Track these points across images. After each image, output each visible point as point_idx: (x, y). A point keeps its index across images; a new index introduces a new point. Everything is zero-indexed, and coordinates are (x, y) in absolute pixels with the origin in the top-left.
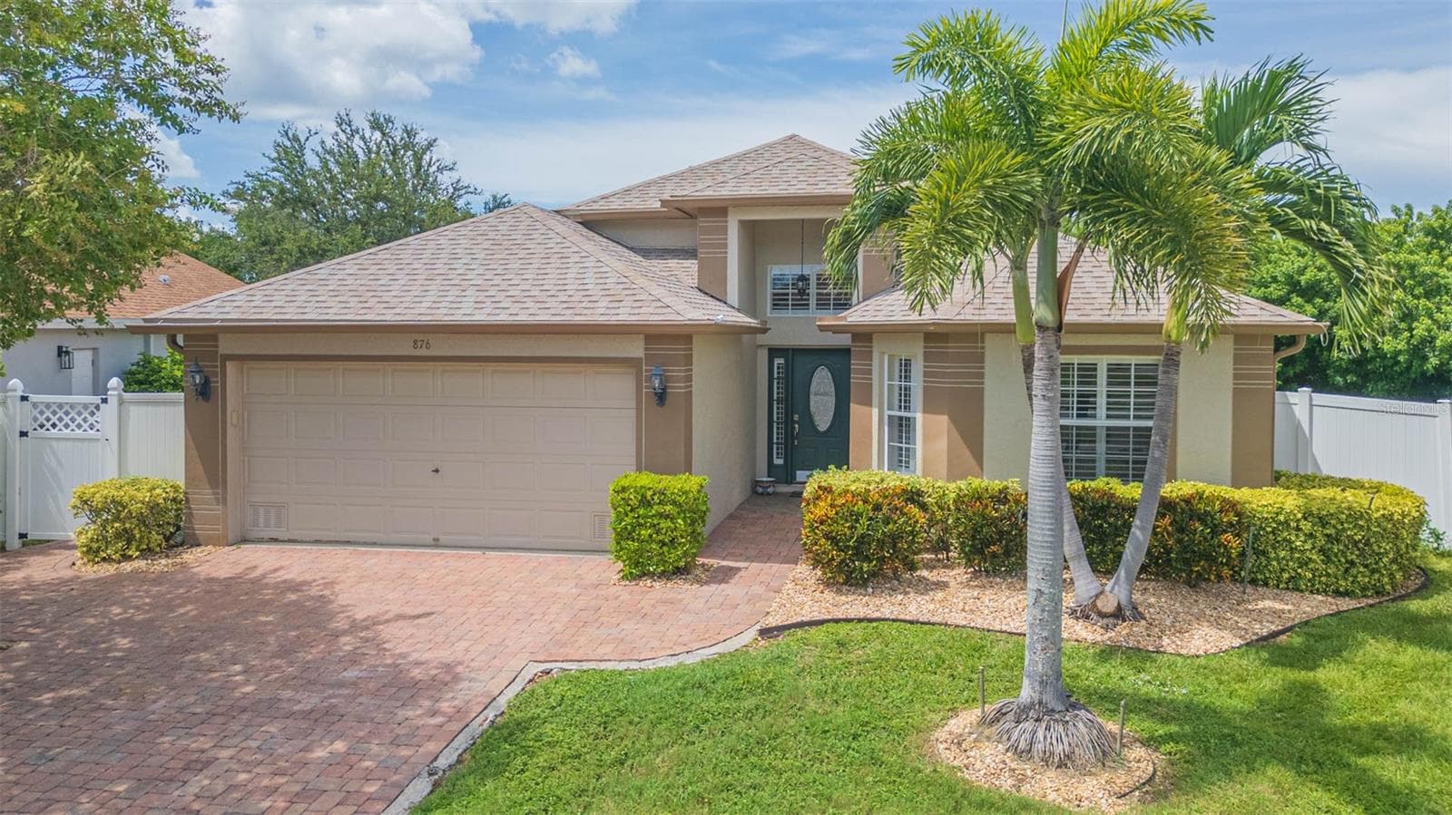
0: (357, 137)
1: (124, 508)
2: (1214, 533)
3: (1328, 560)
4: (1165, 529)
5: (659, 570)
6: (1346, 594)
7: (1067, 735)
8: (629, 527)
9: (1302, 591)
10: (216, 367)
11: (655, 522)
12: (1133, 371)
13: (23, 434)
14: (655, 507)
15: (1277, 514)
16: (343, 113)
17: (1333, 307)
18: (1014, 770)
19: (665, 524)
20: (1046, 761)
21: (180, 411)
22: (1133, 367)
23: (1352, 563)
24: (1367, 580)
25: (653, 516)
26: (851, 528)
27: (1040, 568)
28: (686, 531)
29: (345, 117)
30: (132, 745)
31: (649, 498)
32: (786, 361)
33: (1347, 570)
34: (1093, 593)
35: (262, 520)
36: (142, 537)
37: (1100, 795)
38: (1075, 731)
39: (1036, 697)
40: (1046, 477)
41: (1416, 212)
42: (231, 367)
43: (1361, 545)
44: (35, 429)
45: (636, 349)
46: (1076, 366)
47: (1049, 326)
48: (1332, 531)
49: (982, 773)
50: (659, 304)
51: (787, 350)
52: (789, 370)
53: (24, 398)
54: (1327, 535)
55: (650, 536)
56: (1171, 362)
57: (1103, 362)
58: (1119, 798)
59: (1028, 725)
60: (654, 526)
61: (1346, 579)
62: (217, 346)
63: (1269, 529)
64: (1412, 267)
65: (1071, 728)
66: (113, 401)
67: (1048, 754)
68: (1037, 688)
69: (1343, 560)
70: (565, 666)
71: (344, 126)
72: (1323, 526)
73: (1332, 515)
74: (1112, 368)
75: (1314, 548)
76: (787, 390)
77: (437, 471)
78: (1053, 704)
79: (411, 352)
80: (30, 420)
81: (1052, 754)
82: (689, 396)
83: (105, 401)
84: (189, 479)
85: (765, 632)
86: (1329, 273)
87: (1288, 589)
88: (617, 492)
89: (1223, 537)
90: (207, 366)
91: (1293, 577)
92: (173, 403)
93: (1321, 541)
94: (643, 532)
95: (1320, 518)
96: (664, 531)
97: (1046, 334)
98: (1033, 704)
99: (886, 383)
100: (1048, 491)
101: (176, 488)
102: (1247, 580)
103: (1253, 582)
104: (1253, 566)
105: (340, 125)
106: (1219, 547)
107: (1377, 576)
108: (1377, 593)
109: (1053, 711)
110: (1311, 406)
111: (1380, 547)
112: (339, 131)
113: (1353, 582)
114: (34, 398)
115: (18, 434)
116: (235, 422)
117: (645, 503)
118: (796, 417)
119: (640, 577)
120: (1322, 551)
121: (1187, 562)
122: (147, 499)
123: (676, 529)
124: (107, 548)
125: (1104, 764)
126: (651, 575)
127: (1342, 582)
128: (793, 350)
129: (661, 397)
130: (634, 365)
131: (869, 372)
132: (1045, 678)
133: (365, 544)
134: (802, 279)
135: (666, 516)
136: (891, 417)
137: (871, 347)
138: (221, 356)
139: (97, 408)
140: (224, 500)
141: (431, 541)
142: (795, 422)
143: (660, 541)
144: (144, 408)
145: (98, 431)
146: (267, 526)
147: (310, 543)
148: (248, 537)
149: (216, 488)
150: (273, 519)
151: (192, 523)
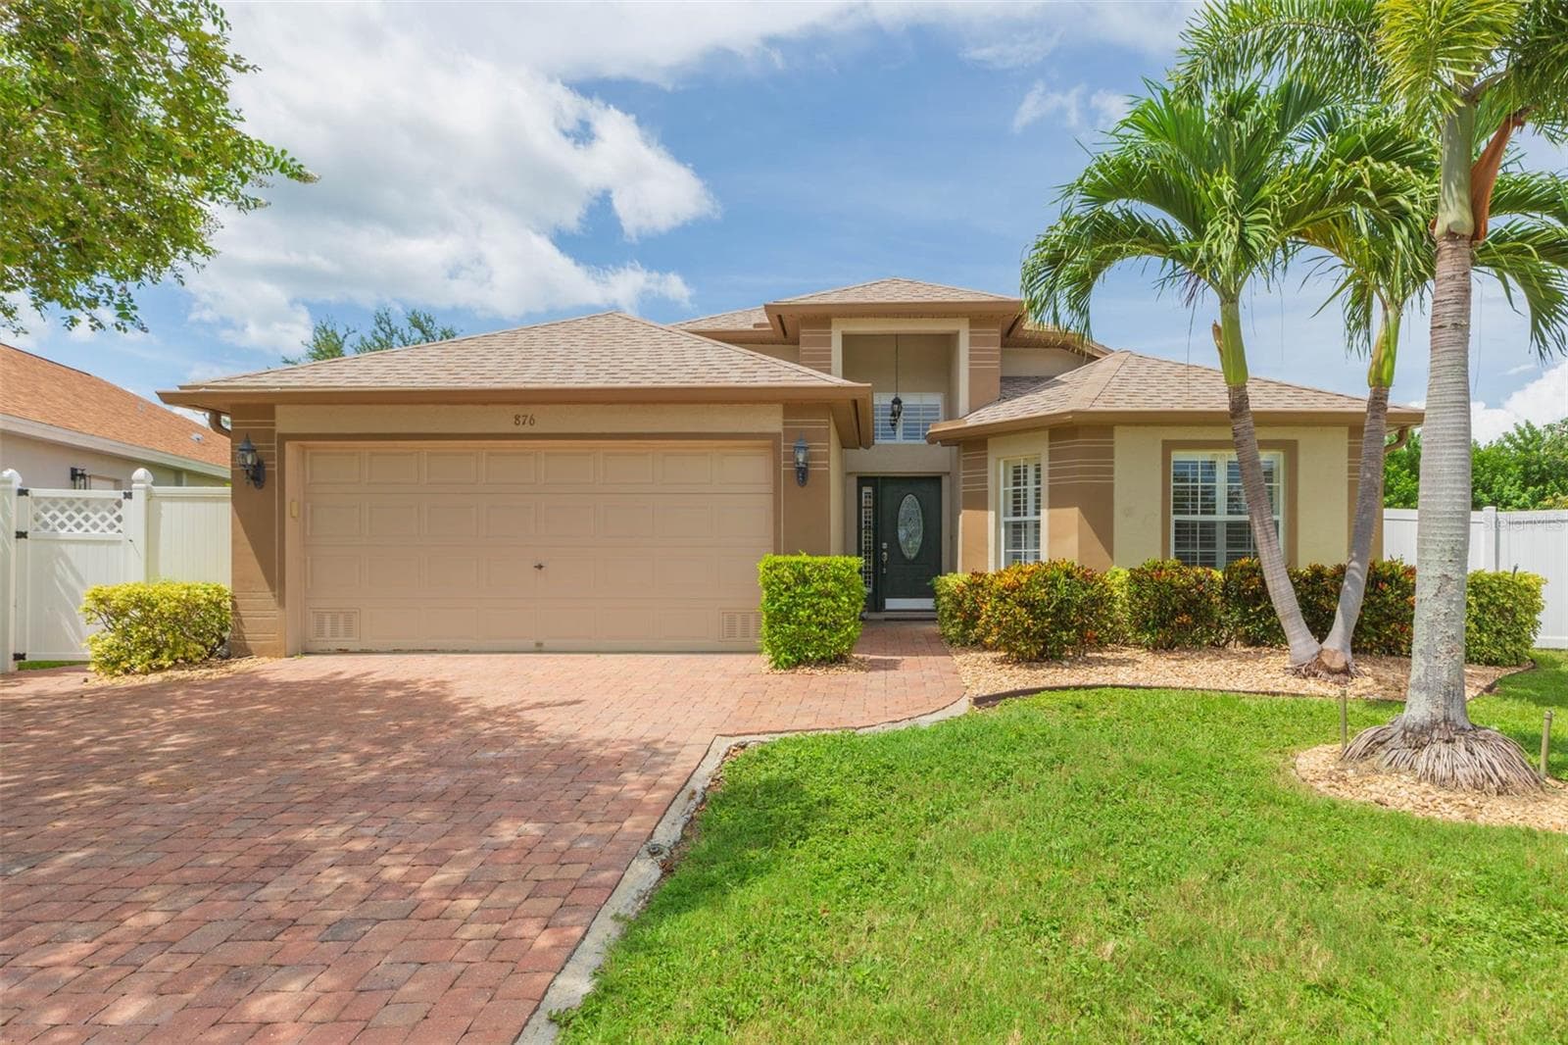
0: (396, 337)
1: (153, 606)
2: (1402, 596)
3: (1480, 630)
5: (818, 656)
6: (1496, 663)
8: (785, 608)
10: (272, 448)
11: (815, 601)
13: (21, 535)
14: (815, 585)
16: (382, 312)
19: (824, 603)
21: (226, 509)
23: (1499, 633)
24: (1513, 649)
25: (812, 594)
26: (1048, 594)
27: (1447, 547)
30: (171, 842)
31: (807, 574)
32: (875, 489)
33: (1495, 641)
34: (1315, 651)
35: (328, 627)
36: (176, 644)
42: (290, 448)
44: (37, 530)
45: (772, 422)
51: (876, 478)
52: (877, 499)
53: (23, 492)
54: (1480, 605)
55: (809, 617)
56: (1381, 406)
57: (1222, 458)
60: (814, 606)
61: (1496, 648)
62: (273, 424)
66: (139, 496)
70: (762, 738)
73: (1484, 584)
76: (875, 519)
77: (540, 567)
79: (510, 428)
80: (30, 517)
83: (128, 496)
84: (237, 580)
85: (979, 701)
88: (770, 569)
90: (262, 448)
92: (217, 499)
93: (1476, 610)
94: (800, 613)
95: (1474, 587)
96: (825, 612)
99: (1002, 489)
101: (219, 591)
105: (379, 323)
107: (1519, 645)
112: (378, 329)
113: (1501, 651)
114: (34, 492)
115: (14, 535)
116: (295, 513)
117: (804, 580)
118: (885, 546)
119: (796, 665)
122: (182, 597)
124: (130, 658)
126: (807, 662)
127: (1493, 651)
128: (883, 478)
130: (771, 442)
131: (985, 480)
132: (1451, 688)
133: (454, 652)
134: (897, 401)
135: (827, 595)
136: (1006, 523)
137: (986, 454)
138: (279, 435)
139: (119, 504)
140: (282, 602)
141: (533, 646)
142: (884, 550)
143: (820, 623)
144: (178, 505)
145: (119, 531)
146: (334, 634)
147: (388, 652)
148: (311, 647)
149: (273, 590)
150: (341, 629)
151: (240, 632)
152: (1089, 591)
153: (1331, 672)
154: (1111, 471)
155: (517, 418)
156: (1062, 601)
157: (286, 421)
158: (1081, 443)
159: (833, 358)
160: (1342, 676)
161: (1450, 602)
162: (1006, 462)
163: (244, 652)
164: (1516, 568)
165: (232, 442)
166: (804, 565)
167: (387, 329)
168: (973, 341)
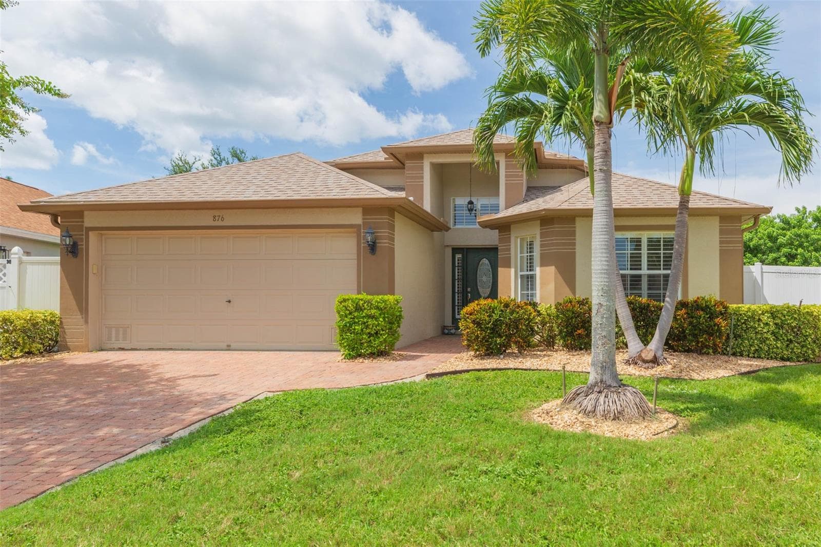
1: (12, 323)
2: (711, 318)
3: (777, 339)
4: (683, 316)
5: (368, 352)
6: (788, 359)
7: (619, 400)
8: (348, 325)
9: (762, 358)
10: (82, 235)
11: (365, 320)
12: (662, 242)
14: (365, 311)
15: (747, 312)
16: (215, 148)
17: (767, 259)
18: (583, 422)
19: (370, 322)
20: (605, 417)
21: (58, 268)
22: (662, 239)
23: (791, 341)
24: (799, 351)
25: (364, 317)
26: (489, 316)
27: (600, 288)
28: (386, 327)
29: (216, 151)
31: (361, 305)
32: (463, 255)
33: (787, 346)
34: (639, 350)
35: (113, 336)
36: (25, 344)
37: (641, 433)
38: (624, 397)
39: (599, 378)
40: (604, 225)
41: (808, 211)
42: (93, 236)
43: (796, 330)
45: (356, 218)
46: (629, 240)
47: (604, 121)
48: (778, 321)
49: (561, 426)
50: (372, 190)
51: (463, 249)
52: (464, 260)
54: (776, 324)
55: (362, 330)
56: (684, 207)
57: (645, 236)
58: (654, 435)
59: (593, 396)
60: (365, 323)
61: (788, 351)
62: (83, 222)
63: (743, 321)
64: (807, 236)
65: (623, 396)
66: (15, 262)
67: (606, 412)
68: (600, 372)
69: (786, 339)
71: (216, 156)
72: (774, 319)
73: (778, 311)
74: (650, 241)
75: (768, 332)
76: (463, 274)
77: (229, 302)
78: (609, 382)
79: (211, 223)
81: (609, 412)
82: (392, 250)
83: (9, 262)
84: (63, 309)
85: (430, 377)
86: (765, 240)
87: (754, 357)
88: (340, 303)
89: (716, 320)
90: (76, 235)
91: (757, 350)
92: (53, 263)
93: (773, 328)
94: (356, 327)
95: (772, 314)
96: (371, 327)
97: (602, 127)
98: (596, 383)
99: (519, 255)
100: (605, 235)
101: (52, 314)
102: (730, 353)
103: (734, 354)
104: (734, 344)
105: (213, 155)
106: (714, 326)
107: (805, 349)
108: (805, 360)
109: (610, 386)
110: (762, 272)
111: (806, 332)
113: (791, 352)
116: (94, 272)
117: (358, 308)
118: (469, 290)
119: (356, 358)
120: (773, 333)
121: (695, 336)
122: (28, 318)
123: (378, 325)
125: (644, 418)
126: (363, 356)
127: (785, 352)
128: (467, 249)
129: (373, 247)
130: (355, 229)
131: (509, 250)
132: (604, 364)
133: (182, 350)
134: (471, 203)
135: (372, 317)
136: (522, 276)
137: (510, 234)
138: (86, 228)
139: (5, 267)
140: (86, 322)
141: (225, 347)
142: (469, 292)
143: (369, 333)
144: (36, 267)
145: (4, 282)
146: (117, 340)
147: (146, 350)
148: (104, 347)
149: (82, 314)
150: (121, 336)
151: (65, 338)
152: (514, 315)
153: (645, 361)
154: (574, 244)
155: (214, 217)
156: (496, 320)
157: (90, 220)
158: (557, 228)
159: (425, 177)
160: (651, 364)
161: (603, 317)
162: (522, 240)
163: (66, 348)
164: (801, 302)
165: (61, 232)
166: (359, 300)
167: (219, 158)
168: (507, 167)
